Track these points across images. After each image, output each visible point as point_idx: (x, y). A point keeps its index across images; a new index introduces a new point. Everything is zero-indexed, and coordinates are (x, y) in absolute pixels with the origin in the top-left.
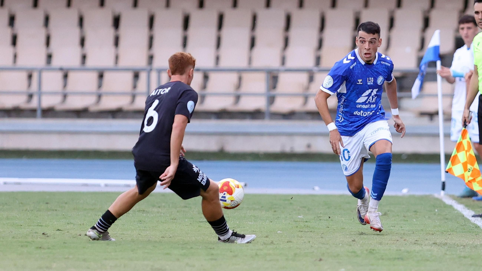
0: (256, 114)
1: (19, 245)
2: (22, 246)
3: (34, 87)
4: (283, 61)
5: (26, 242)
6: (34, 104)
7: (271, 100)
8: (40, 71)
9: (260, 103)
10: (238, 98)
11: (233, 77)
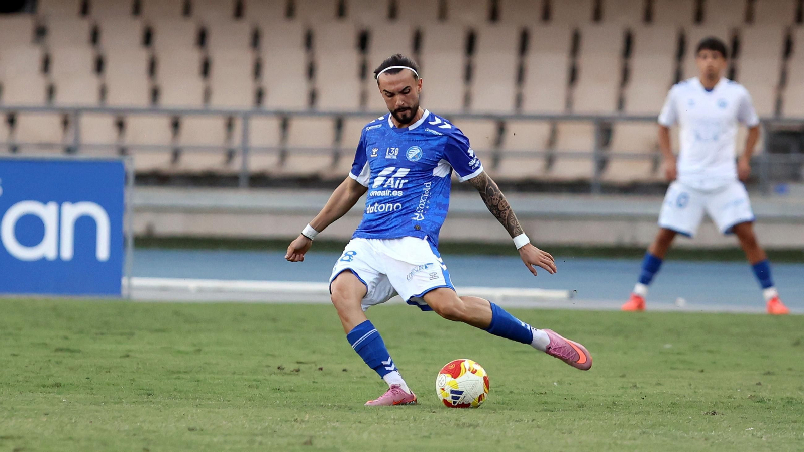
0: (578, 187)
1: (246, 385)
2: (250, 387)
3: (237, 141)
4: (621, 103)
5: (255, 380)
6: (236, 166)
7: (602, 164)
8: (247, 116)
9: (582, 169)
10: (550, 160)
11: (542, 130)
